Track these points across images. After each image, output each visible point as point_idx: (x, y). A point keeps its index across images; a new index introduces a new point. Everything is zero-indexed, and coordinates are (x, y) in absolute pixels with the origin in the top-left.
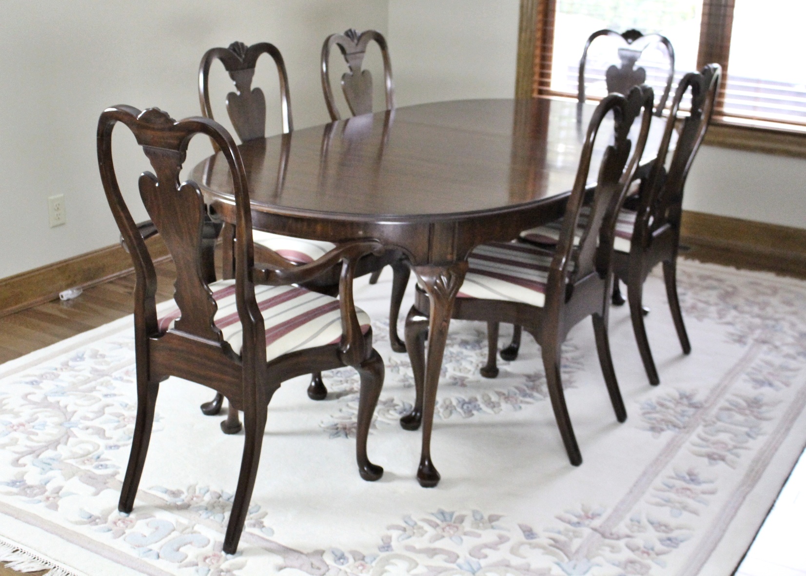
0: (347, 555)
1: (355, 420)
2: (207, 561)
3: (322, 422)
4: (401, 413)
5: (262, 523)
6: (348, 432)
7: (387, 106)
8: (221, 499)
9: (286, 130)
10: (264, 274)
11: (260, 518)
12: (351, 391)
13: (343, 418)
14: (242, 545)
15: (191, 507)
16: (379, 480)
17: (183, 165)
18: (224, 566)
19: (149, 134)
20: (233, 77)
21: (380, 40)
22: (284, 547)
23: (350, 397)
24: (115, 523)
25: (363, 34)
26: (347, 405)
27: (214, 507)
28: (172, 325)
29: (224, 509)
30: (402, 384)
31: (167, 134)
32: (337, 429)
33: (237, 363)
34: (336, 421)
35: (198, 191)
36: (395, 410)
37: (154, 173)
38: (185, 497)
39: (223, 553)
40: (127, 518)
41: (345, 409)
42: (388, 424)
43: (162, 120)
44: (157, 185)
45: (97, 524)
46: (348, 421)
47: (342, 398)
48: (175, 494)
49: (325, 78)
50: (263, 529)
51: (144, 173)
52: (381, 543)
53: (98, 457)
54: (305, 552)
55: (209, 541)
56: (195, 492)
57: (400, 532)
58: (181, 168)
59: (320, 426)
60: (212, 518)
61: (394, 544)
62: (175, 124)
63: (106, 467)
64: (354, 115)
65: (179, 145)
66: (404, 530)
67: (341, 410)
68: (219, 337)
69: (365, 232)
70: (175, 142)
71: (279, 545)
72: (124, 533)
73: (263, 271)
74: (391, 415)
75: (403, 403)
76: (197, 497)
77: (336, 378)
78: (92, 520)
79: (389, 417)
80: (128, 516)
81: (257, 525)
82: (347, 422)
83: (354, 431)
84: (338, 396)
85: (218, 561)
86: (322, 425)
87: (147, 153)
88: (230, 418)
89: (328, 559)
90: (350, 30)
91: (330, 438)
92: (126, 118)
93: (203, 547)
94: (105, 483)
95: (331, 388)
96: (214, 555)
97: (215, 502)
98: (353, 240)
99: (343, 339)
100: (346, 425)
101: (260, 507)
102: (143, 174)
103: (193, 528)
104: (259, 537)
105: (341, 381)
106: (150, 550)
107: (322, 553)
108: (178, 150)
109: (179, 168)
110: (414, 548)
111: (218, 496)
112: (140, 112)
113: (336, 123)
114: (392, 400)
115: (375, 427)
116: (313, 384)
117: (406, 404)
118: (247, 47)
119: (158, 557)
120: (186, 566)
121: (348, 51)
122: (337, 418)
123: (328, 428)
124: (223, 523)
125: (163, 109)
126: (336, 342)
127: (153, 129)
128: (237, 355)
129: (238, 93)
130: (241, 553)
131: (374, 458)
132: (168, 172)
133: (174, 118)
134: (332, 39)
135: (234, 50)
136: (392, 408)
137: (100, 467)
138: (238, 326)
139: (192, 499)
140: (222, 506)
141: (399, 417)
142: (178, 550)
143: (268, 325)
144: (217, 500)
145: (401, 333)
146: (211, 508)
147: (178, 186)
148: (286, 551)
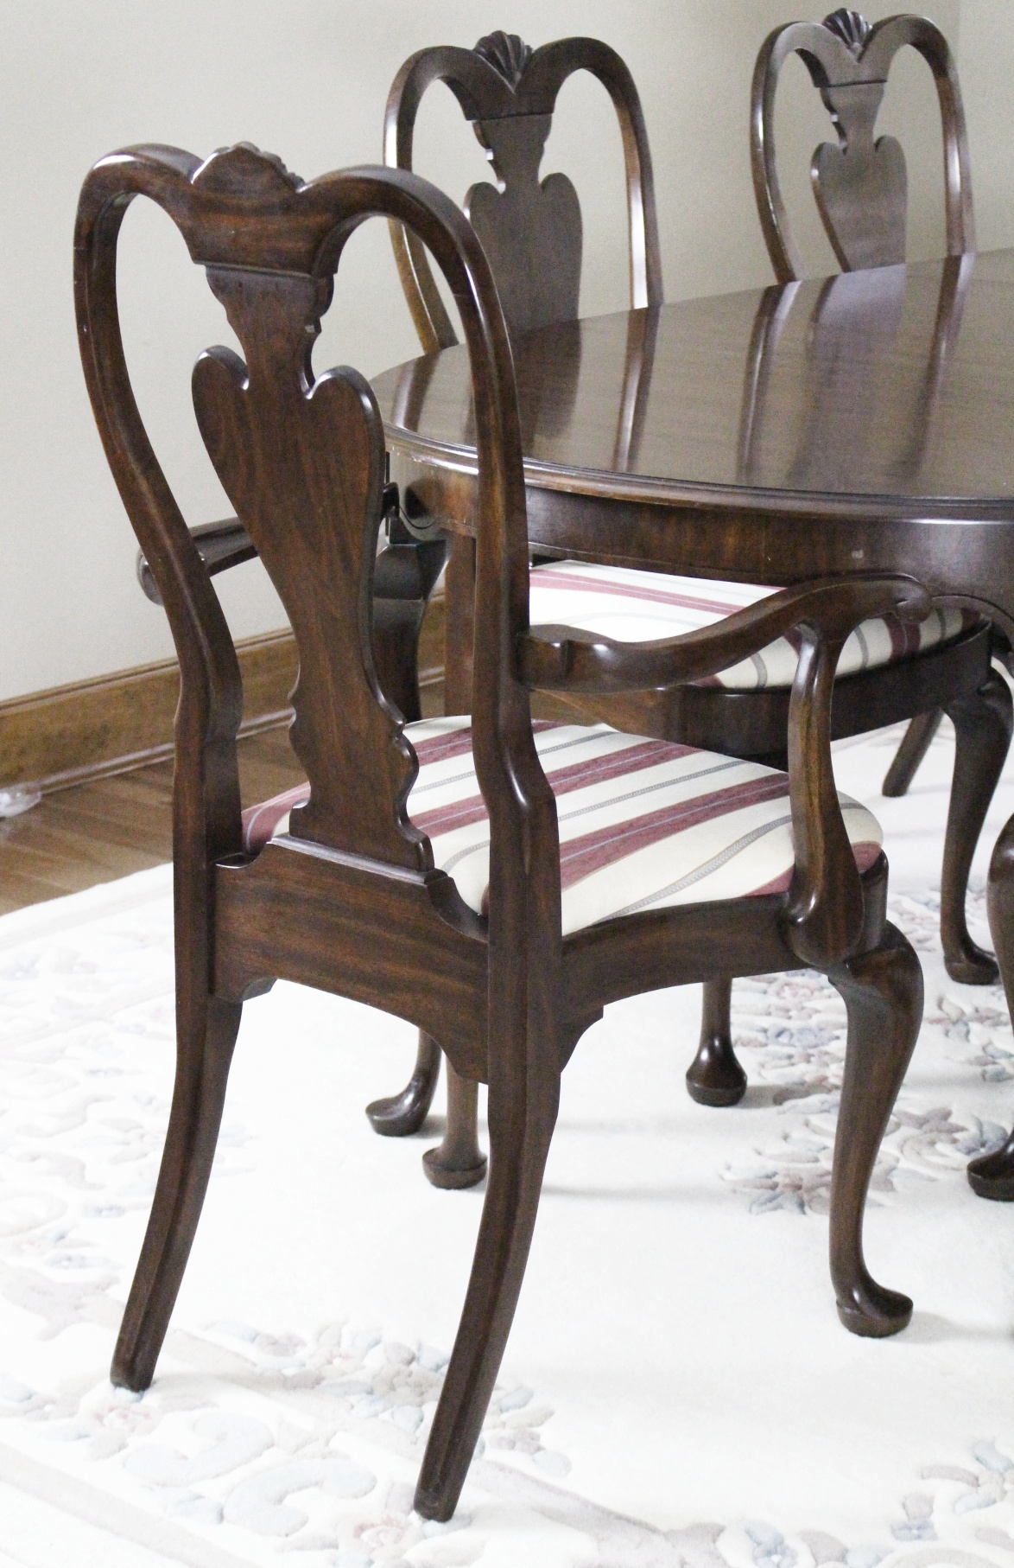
0: (792, 1542)
1: (827, 1163)
2: (365, 1535)
3: (729, 1168)
4: (969, 1151)
5: (535, 1438)
6: (806, 1197)
7: (950, 248)
8: (414, 1366)
9: (641, 302)
10: (557, 656)
11: (531, 1425)
12: (820, 1086)
13: (794, 1158)
14: (470, 1495)
15: (324, 1383)
16: (899, 1335)
17: (324, 320)
18: (414, 1554)
19: (225, 229)
20: (486, 141)
21: (932, 45)
22: (596, 1508)
23: (815, 1100)
24: (99, 1417)
25: (878, 26)
26: (807, 1124)
27: (392, 1388)
28: (283, 825)
29: (422, 1394)
30: (978, 1070)
31: (278, 222)
32: (774, 1187)
33: (473, 934)
34: (771, 1166)
35: (367, 402)
36: (954, 1141)
37: (238, 350)
38: (307, 1357)
39: (415, 1517)
40: (135, 1406)
41: (797, 1134)
42: (932, 1180)
43: (264, 179)
44: (246, 386)
45: (45, 1417)
46: (809, 1166)
47: (788, 1104)
48: (280, 1346)
49: (763, 161)
50: (538, 1455)
51: (208, 351)
52: (901, 1516)
53: (62, 1237)
54: (663, 1528)
55: (374, 1482)
56: (339, 1344)
57: (962, 1487)
58: (318, 329)
59: (721, 1178)
60: (386, 1416)
61: (938, 1519)
62: (302, 190)
63: (82, 1263)
64: (846, 268)
65: (312, 254)
66: (975, 1482)
67: (786, 1138)
68: (421, 858)
69: (872, 551)
70: (300, 246)
71: (586, 1503)
72: (122, 1446)
73: (557, 645)
74: (942, 1155)
75: (980, 1125)
76: (345, 1357)
77: (772, 1048)
78: (33, 1404)
79: (935, 1159)
80: (139, 1400)
81: (519, 1445)
82: (805, 1171)
83: (826, 1193)
84: (780, 1096)
85: (399, 1538)
86: (728, 1176)
87: (218, 287)
88: (449, 1141)
89: (734, 1549)
90: (842, 13)
91: (750, 1211)
92: (158, 183)
93: (356, 1497)
94: (77, 1308)
95: (759, 1074)
96: (388, 1522)
97: (398, 1373)
98: (834, 575)
99: (797, 879)
100: (801, 1179)
101: (531, 1395)
102: (205, 355)
103: (328, 1442)
104: (525, 1477)
105: (790, 1057)
106: (200, 1497)
107: (717, 1532)
108: (309, 273)
109: (310, 329)
110: (1005, 1535)
111: (407, 1356)
112: (199, 162)
113: (792, 290)
114: (946, 1115)
115: (888, 1185)
116: (705, 1056)
117: (985, 1128)
118: (529, 48)
119: (221, 1517)
120: (301, 1548)
121: (834, 76)
122: (772, 1157)
123: (746, 1183)
124: (418, 1433)
125: (266, 146)
126: (773, 890)
127: (239, 211)
128: (474, 913)
129: (501, 187)
130: (469, 1520)
131: (884, 1271)
132: (279, 343)
133: (298, 174)
134: (783, 37)
135: (491, 57)
136: (944, 1136)
137: (65, 1263)
138: (480, 832)
139: (330, 1362)
140: (418, 1385)
141: (967, 1160)
142: (280, 1500)
143: (568, 831)
144: (403, 1367)
145: (980, 930)
146: (383, 1389)
147: (306, 385)
148: (605, 1520)
